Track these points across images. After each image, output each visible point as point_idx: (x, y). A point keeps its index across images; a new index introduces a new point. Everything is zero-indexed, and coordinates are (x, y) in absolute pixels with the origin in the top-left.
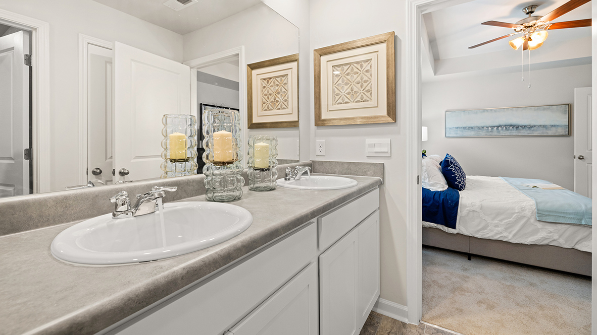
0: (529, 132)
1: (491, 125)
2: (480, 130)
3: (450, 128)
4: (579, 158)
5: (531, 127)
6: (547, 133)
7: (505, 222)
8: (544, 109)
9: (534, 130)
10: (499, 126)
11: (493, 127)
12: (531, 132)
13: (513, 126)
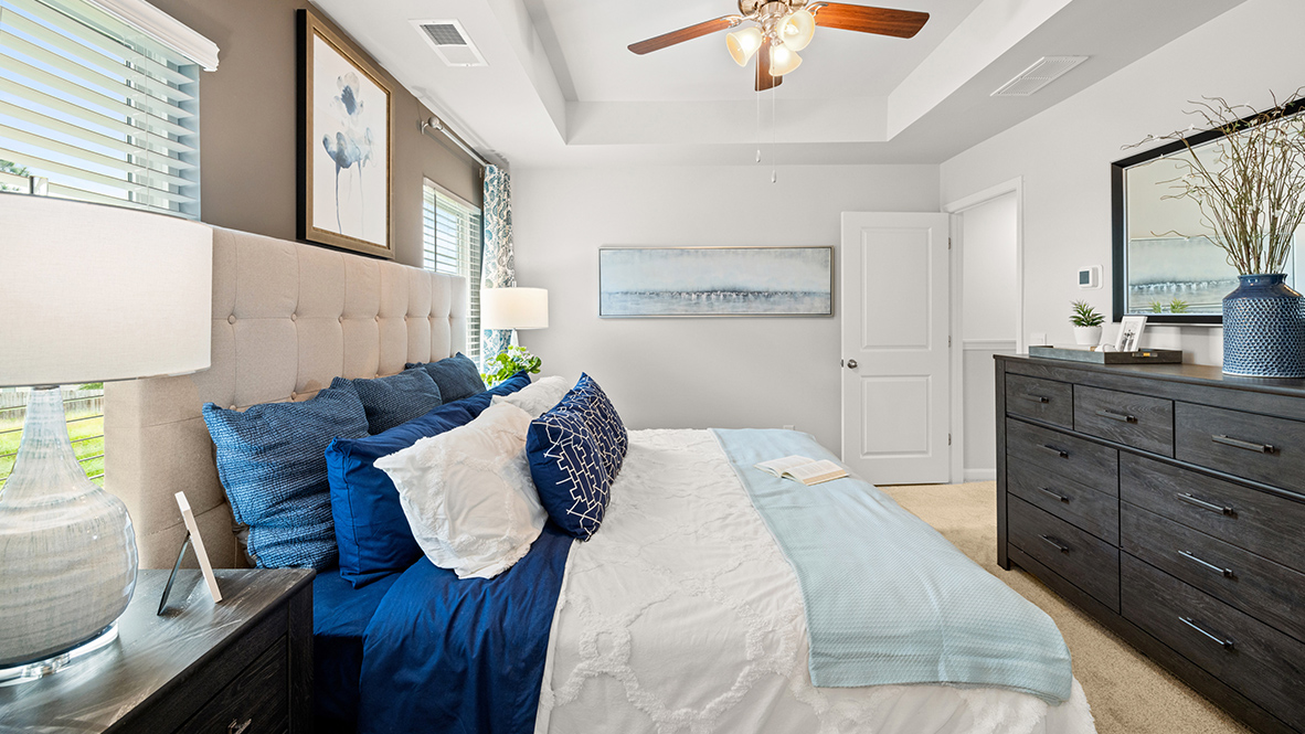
0: (766, 306)
1: (695, 290)
2: (674, 301)
3: (610, 294)
4: (850, 366)
5: (769, 295)
6: (797, 310)
7: (711, 710)
8: (792, 256)
9: (774, 303)
10: (712, 292)
11: (699, 293)
12: (770, 307)
13: (738, 292)
